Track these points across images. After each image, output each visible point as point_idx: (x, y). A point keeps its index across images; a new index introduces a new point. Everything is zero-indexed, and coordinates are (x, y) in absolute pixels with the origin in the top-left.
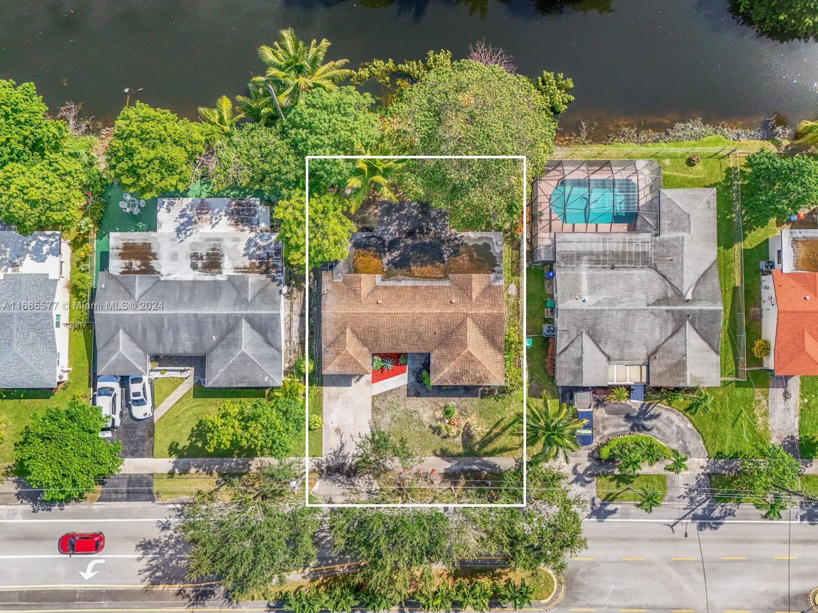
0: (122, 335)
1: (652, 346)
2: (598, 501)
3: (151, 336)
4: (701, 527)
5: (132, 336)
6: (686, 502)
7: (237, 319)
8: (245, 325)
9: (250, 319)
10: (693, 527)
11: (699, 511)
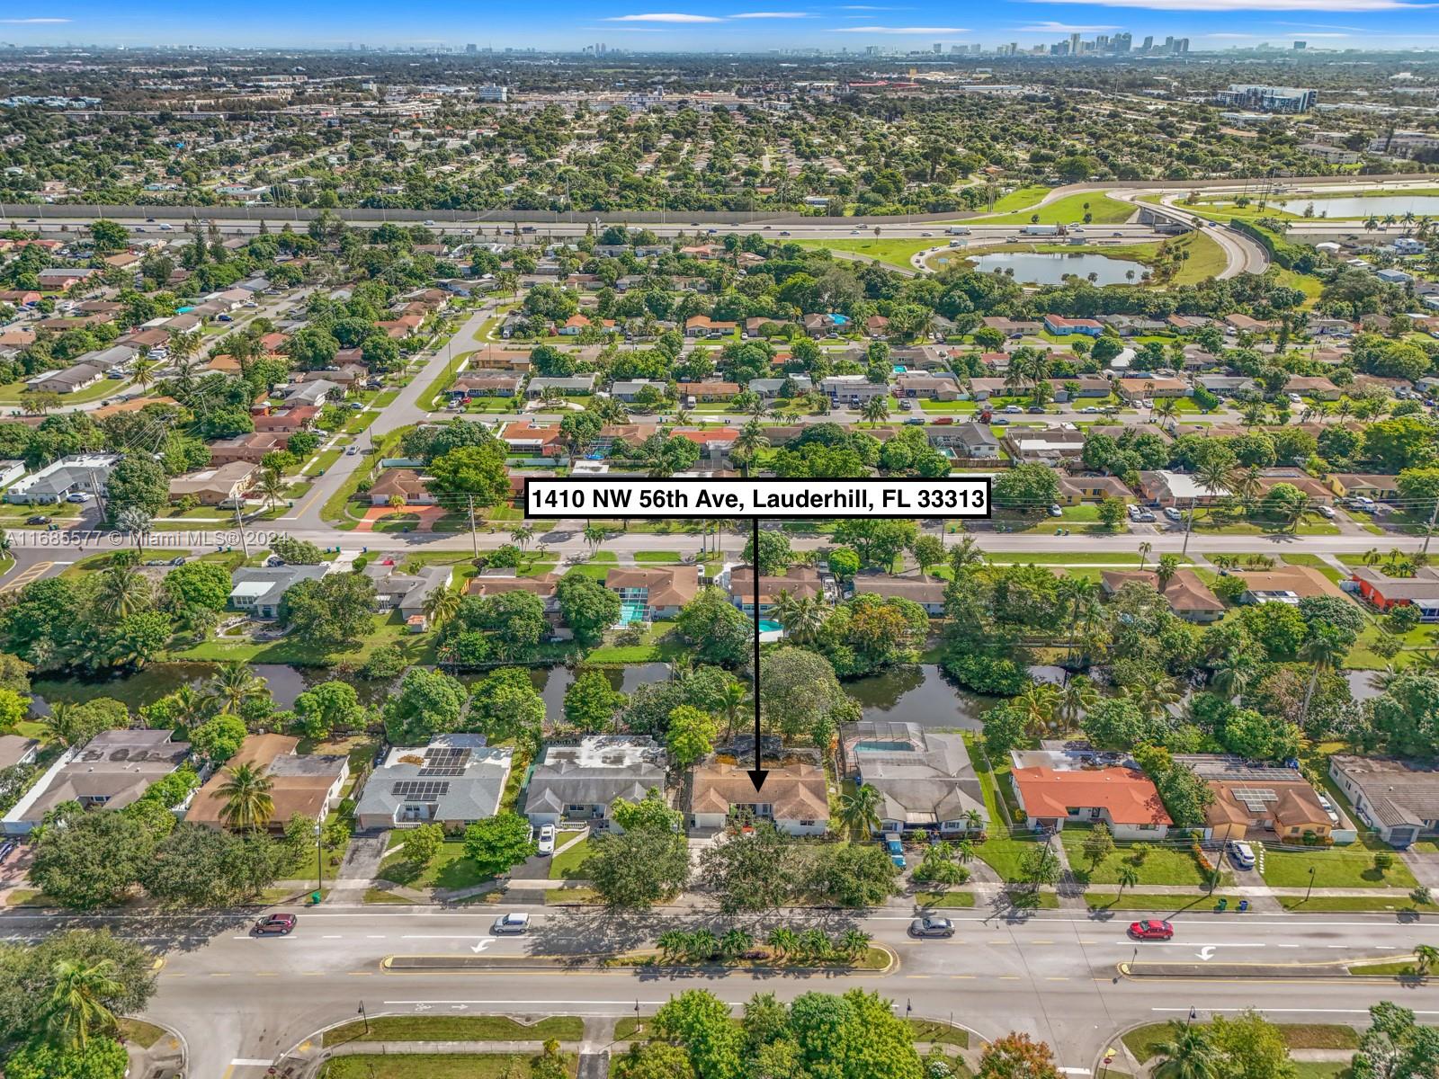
0: (548, 791)
1: (936, 801)
2: (919, 908)
3: (569, 791)
4: (1009, 923)
5: (555, 792)
6: (993, 908)
7: (632, 783)
8: (637, 785)
9: (641, 782)
10: (1003, 923)
11: (1005, 913)
